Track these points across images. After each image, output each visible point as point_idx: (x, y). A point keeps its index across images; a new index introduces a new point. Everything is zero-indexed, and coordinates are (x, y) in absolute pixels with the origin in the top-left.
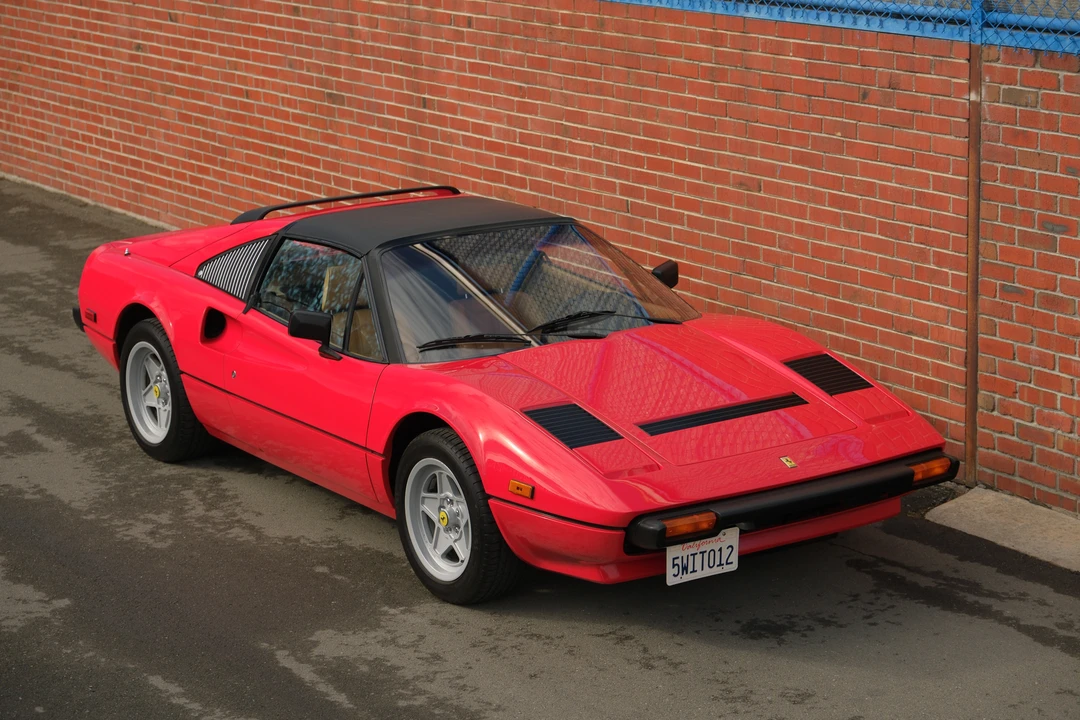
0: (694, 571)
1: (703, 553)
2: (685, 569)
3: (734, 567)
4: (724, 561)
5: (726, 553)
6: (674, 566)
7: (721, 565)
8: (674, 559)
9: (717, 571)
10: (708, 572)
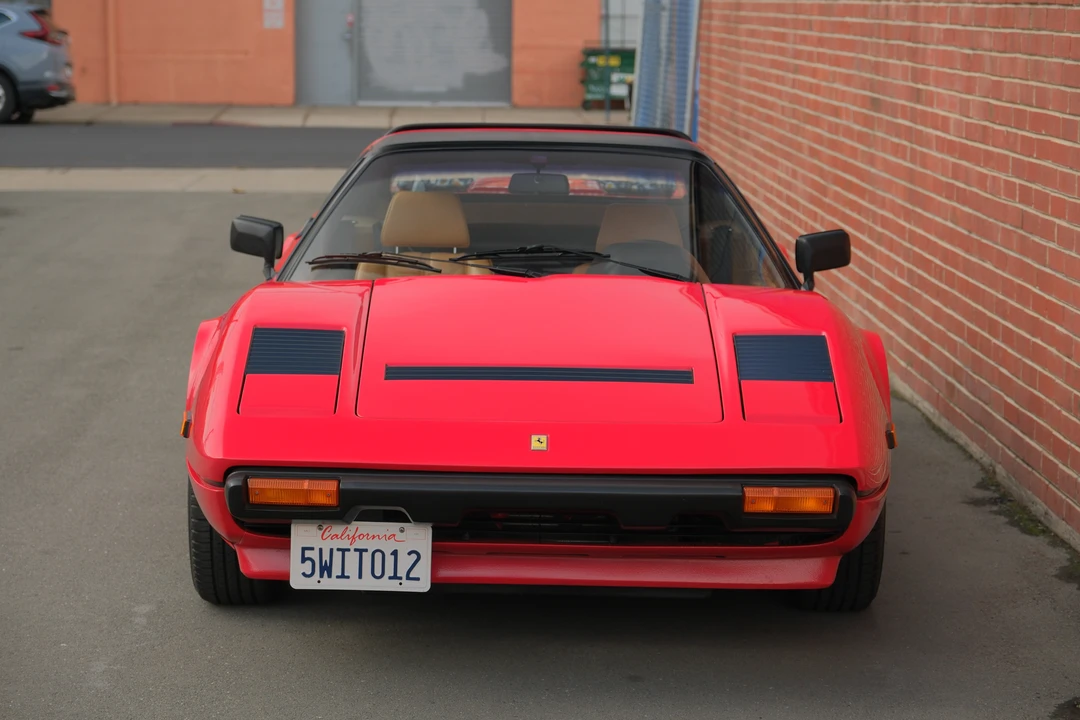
0: (343, 576)
1: (361, 551)
2: (326, 569)
3: (424, 586)
4: (402, 573)
5: (405, 562)
6: (304, 560)
7: (395, 577)
8: (304, 549)
9: (387, 585)
10: (368, 584)
